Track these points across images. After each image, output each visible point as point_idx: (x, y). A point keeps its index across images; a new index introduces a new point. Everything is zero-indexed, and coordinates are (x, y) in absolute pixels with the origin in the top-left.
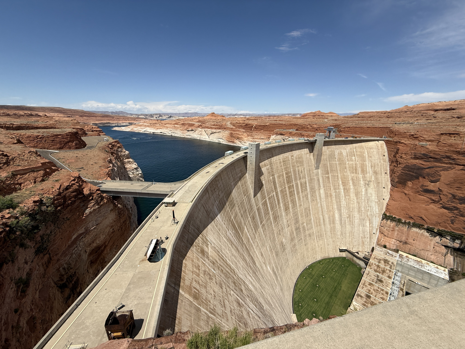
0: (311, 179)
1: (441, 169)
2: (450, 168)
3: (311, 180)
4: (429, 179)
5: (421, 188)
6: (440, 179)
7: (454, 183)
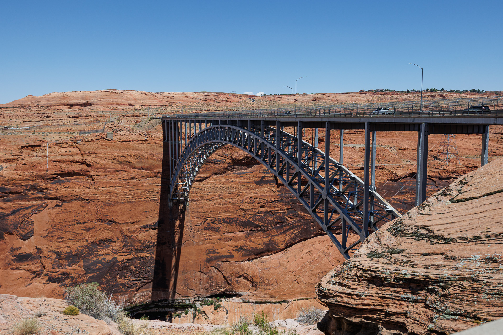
1: (30, 211)
2: (41, 206)
4: (18, 234)
5: (11, 255)
6: (33, 230)
7: (52, 232)
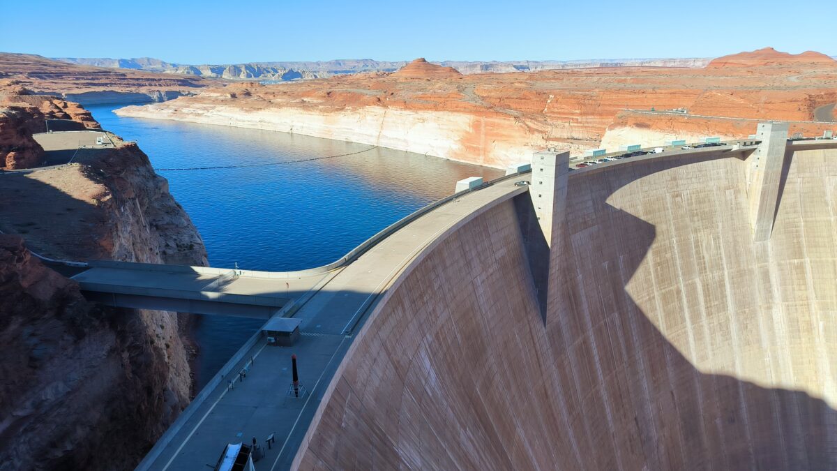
0: (741, 273)
3: (741, 276)
